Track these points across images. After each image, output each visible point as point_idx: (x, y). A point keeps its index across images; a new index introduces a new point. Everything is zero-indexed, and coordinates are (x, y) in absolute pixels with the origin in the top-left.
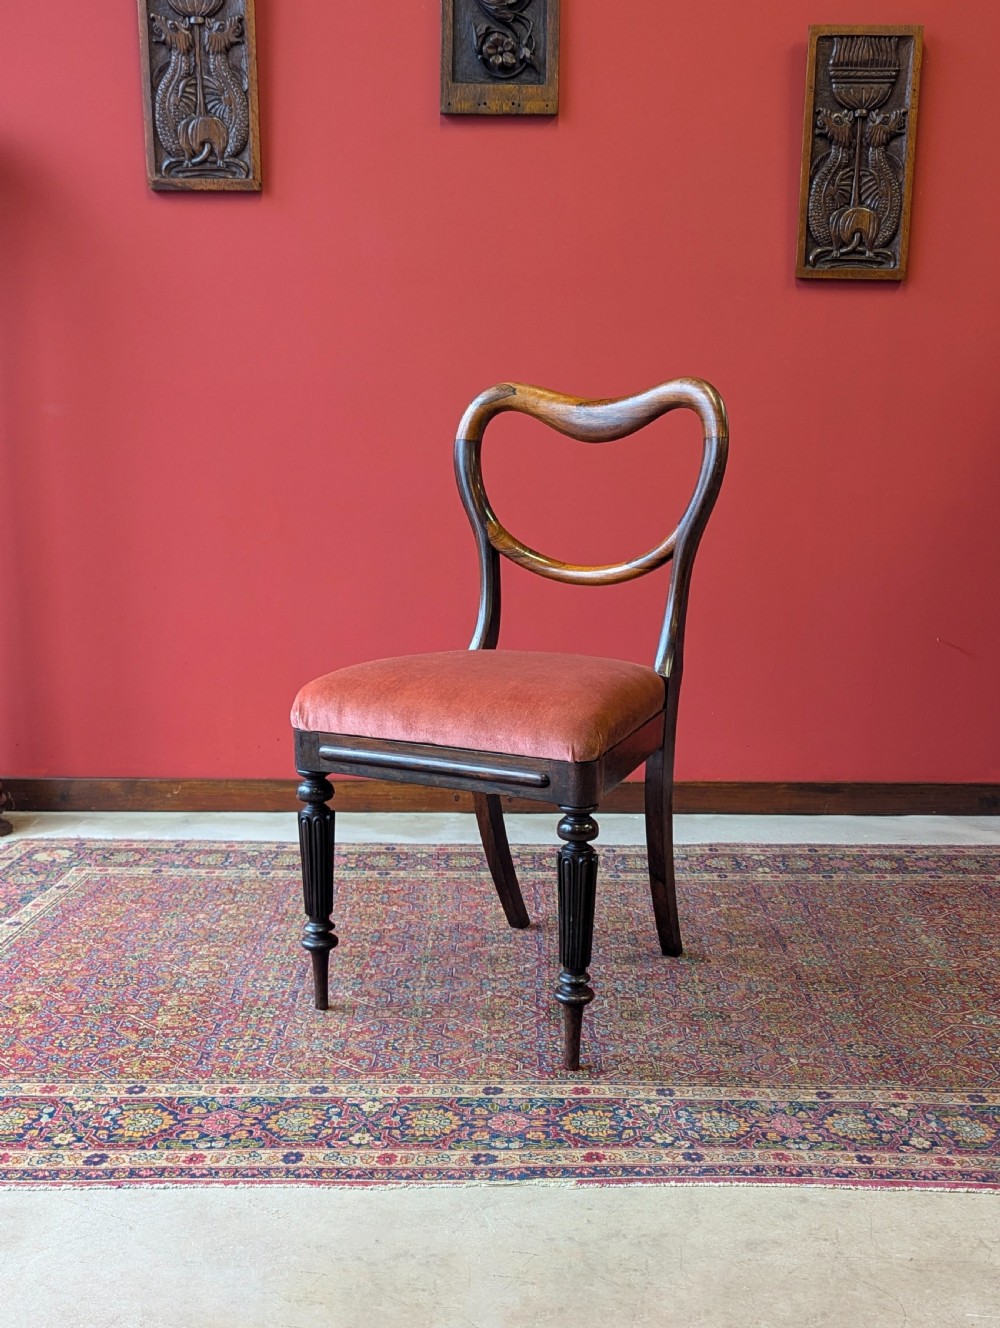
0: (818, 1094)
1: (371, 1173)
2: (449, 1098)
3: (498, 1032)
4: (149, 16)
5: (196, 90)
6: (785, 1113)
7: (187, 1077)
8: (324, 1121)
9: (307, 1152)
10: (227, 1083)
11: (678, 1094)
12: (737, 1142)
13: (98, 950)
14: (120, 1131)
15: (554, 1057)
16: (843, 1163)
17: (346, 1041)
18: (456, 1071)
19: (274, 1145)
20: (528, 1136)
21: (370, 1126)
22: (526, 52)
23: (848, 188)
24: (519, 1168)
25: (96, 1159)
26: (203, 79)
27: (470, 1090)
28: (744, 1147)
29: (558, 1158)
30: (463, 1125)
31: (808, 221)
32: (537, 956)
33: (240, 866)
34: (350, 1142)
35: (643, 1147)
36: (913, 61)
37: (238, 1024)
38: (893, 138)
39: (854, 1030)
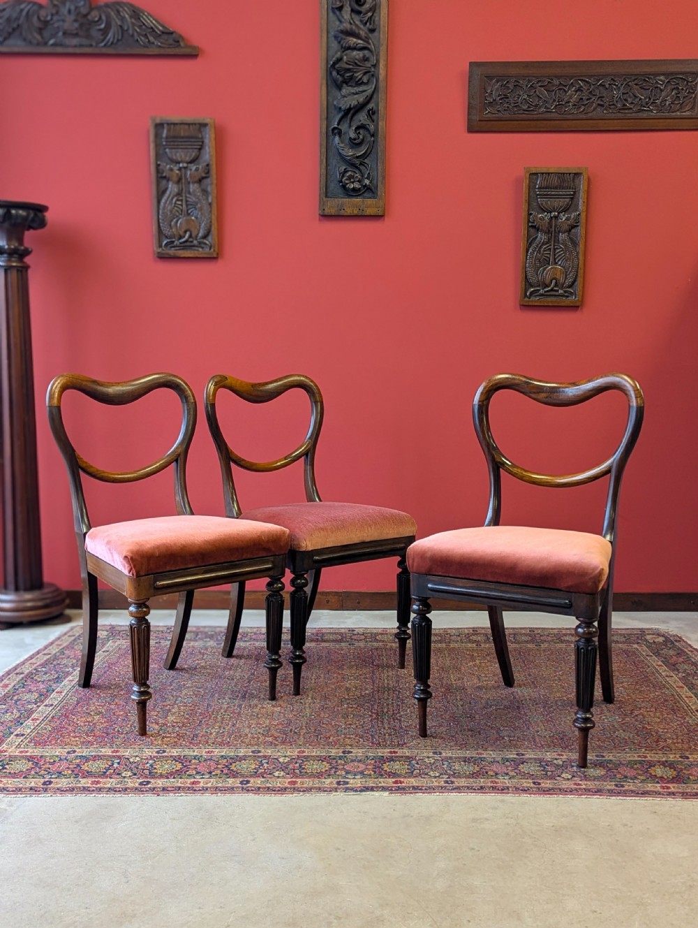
0: (517, 754)
1: (285, 789)
2: (324, 756)
3: (350, 724)
4: (156, 163)
5: (182, 202)
6: (499, 762)
7: (186, 746)
8: (260, 766)
9: (252, 780)
10: (208, 748)
11: (444, 754)
12: (474, 775)
14: (156, 771)
15: (379, 736)
16: (525, 785)
17: (270, 729)
18: (328, 743)
19: (234, 777)
20: (365, 773)
21: (283, 768)
22: (367, 182)
23: (548, 256)
24: (360, 787)
25: (145, 783)
26: (186, 197)
27: (335, 752)
28: (476, 778)
29: (380, 783)
30: (331, 768)
31: (526, 273)
34: (274, 776)
35: (424, 778)
36: (583, 186)
37: (211, 721)
38: (573, 228)
39: (541, 724)
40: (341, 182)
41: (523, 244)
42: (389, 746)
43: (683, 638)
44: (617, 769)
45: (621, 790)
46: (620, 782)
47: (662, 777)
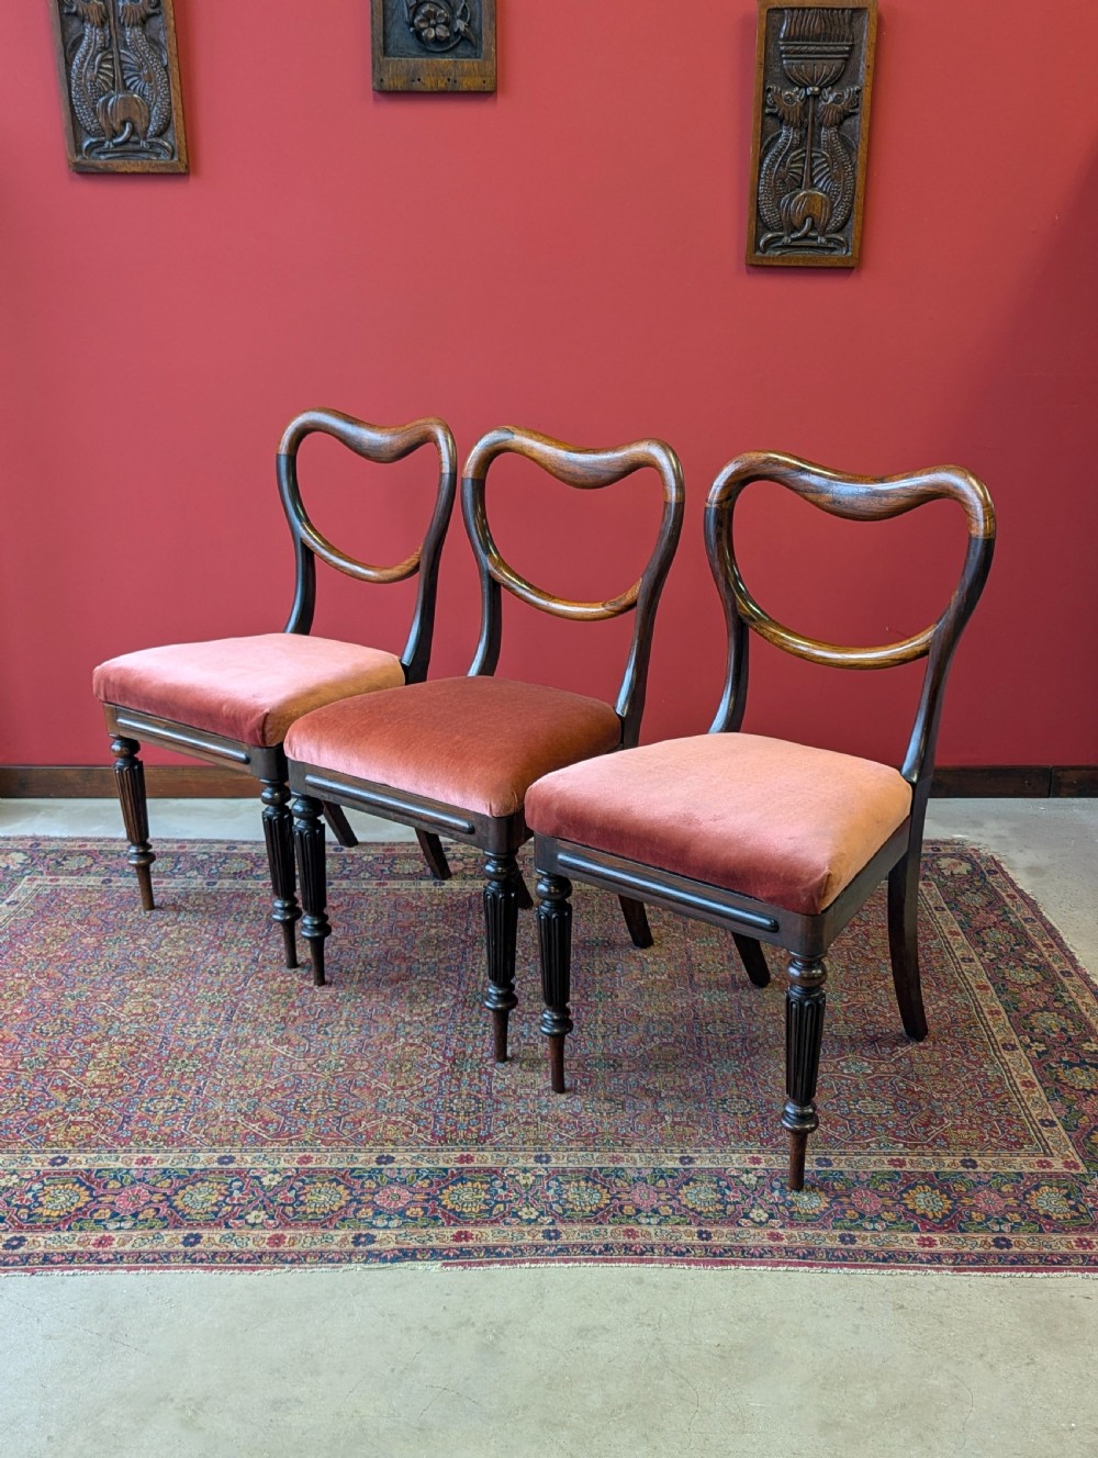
0: (682, 1159)
1: (260, 1257)
2: (343, 1169)
3: (402, 1088)
5: (113, 64)
6: (646, 1182)
7: (106, 1145)
8: (226, 1196)
9: (205, 1233)
10: (143, 1151)
11: (554, 1160)
12: (597, 1216)
13: (40, 987)
14: (39, 1210)
15: (447, 1118)
16: (685, 1239)
17: (260, 1100)
18: (356, 1136)
19: (177, 1225)
20: (408, 1213)
21: (267, 1202)
22: (460, 25)
24: (393, 1250)
25: (15, 1243)
26: (120, 53)
27: (364, 1159)
28: (600, 1223)
29: (430, 1238)
30: (351, 1201)
31: (758, 205)
32: (455, 992)
33: (188, 875)
34: (246, 1222)
35: (509, 1224)
36: (867, 36)
37: (161, 1081)
38: (846, 118)
39: (732, 1082)
40: (412, 25)
41: (752, 151)
42: (461, 1141)
43: (1003, 865)
44: (849, 1196)
45: (848, 1250)
46: (850, 1230)
47: (924, 1216)
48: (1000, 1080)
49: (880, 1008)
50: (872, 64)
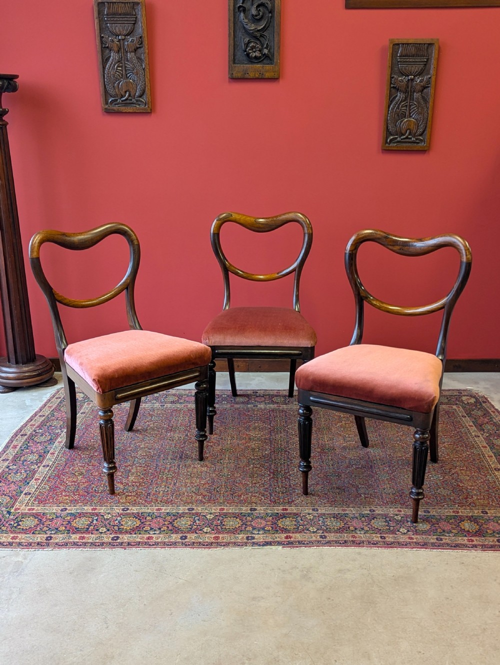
0: (370, 510)
1: (211, 544)
2: (237, 513)
3: (255, 483)
4: (101, 36)
5: (122, 68)
6: (357, 518)
7: (142, 504)
8: (194, 523)
9: (188, 536)
10: (158, 506)
11: (320, 510)
12: (340, 530)
14: (122, 527)
15: (275, 495)
16: (375, 539)
17: (200, 488)
18: (240, 501)
19: (177, 532)
20: (266, 529)
21: (210, 524)
22: (266, 51)
24: (262, 542)
25: (115, 538)
26: (125, 63)
27: (245, 509)
28: (342, 533)
29: (276, 538)
30: (243, 524)
31: (387, 125)
34: (203, 532)
35: (306, 533)
36: (434, 54)
37: (159, 480)
38: (424, 88)
39: (387, 482)
40: (246, 51)
41: (386, 102)
42: (282, 503)
43: (488, 399)
44: (438, 524)
45: (440, 543)
46: (439, 536)
47: (468, 531)
48: (495, 482)
49: (443, 455)
50: (436, 66)
